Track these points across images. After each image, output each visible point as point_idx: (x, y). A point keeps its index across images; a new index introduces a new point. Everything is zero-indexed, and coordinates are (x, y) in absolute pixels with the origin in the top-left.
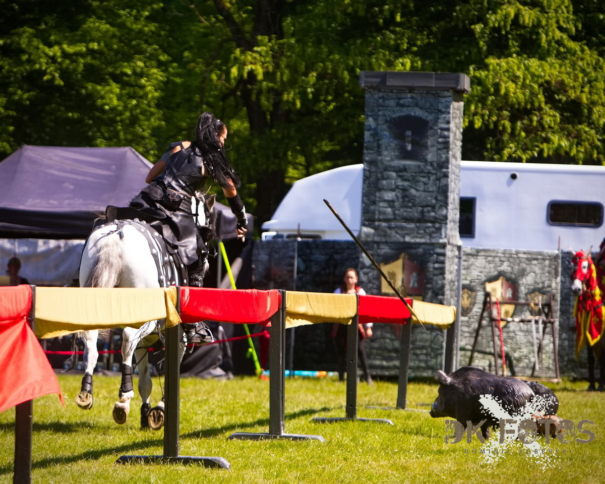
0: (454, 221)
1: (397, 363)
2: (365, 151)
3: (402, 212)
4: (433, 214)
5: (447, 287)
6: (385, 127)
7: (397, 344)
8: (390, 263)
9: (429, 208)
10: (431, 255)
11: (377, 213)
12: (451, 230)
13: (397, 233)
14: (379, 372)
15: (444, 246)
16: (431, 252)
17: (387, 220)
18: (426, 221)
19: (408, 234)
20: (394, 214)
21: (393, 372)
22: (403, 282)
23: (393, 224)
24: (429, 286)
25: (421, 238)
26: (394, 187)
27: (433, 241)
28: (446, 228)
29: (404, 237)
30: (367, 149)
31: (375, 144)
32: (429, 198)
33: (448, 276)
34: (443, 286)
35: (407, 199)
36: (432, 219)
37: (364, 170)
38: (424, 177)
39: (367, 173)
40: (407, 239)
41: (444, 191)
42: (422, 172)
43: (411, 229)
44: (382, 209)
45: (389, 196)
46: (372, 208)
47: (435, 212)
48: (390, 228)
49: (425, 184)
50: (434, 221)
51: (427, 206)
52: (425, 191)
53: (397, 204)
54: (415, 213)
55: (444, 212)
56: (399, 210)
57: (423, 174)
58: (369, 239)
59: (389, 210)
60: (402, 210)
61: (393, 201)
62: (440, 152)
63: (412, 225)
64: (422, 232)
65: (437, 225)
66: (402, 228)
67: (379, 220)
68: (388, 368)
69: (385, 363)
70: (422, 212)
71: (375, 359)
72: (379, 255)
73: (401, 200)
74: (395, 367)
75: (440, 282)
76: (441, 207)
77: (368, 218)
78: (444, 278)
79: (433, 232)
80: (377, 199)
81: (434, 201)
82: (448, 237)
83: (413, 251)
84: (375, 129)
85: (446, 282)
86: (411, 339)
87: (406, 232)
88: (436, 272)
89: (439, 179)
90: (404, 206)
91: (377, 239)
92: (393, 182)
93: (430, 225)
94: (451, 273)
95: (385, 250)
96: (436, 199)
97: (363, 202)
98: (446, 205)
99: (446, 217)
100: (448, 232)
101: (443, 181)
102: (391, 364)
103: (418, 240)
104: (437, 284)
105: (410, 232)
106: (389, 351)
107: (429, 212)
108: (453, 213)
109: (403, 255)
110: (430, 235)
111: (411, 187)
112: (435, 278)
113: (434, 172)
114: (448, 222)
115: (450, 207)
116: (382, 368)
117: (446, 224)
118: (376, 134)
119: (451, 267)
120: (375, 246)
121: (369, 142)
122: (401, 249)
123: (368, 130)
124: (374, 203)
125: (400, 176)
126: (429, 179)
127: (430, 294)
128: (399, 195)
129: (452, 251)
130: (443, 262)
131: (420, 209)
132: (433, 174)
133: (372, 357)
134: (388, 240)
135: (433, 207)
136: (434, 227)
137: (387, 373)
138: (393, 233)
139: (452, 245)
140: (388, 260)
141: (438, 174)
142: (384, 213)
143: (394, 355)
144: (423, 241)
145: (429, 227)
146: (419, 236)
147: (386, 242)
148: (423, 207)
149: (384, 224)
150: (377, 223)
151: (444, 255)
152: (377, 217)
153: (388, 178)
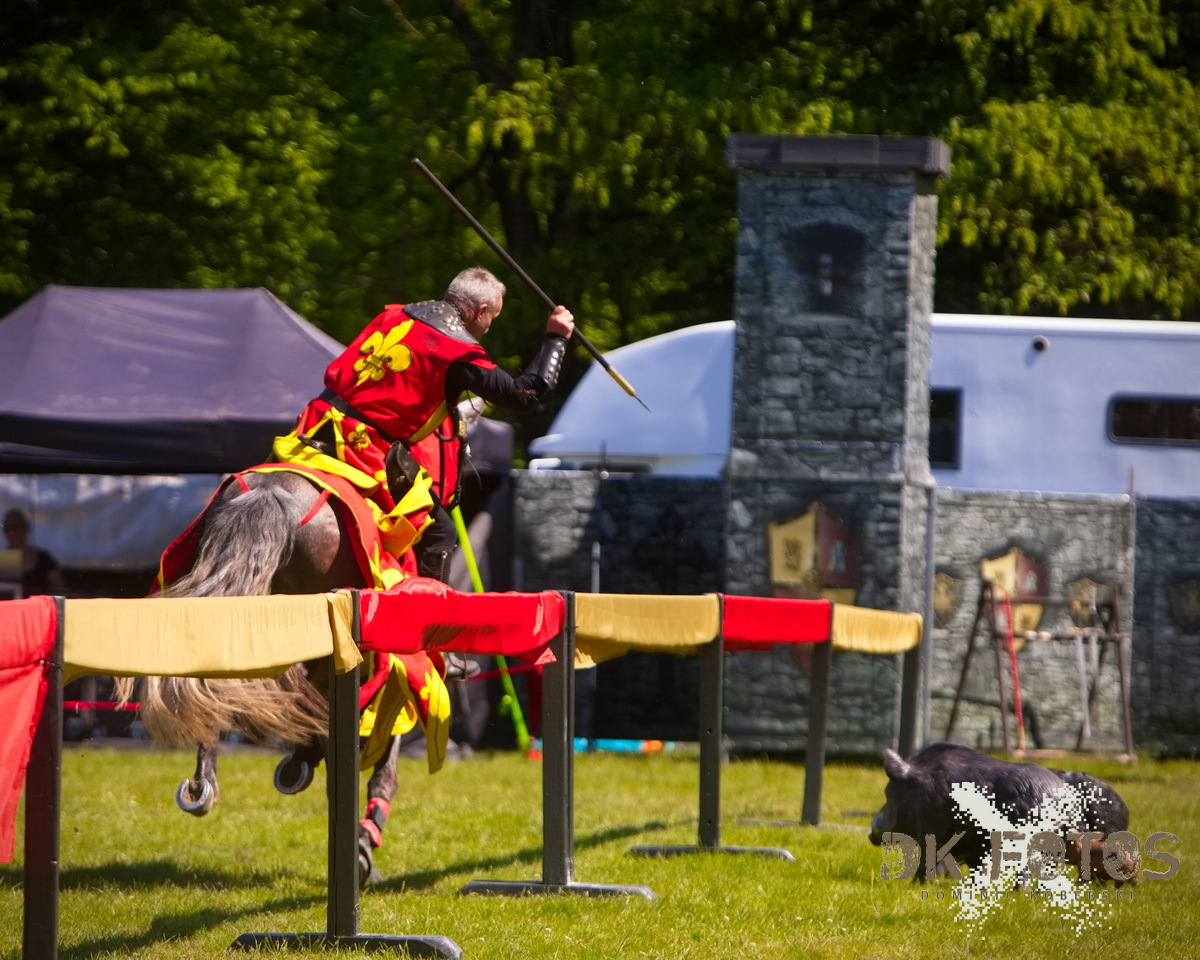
0: (918, 437)
1: (802, 724)
2: (738, 297)
3: (813, 419)
4: (875, 423)
5: (905, 571)
6: (778, 246)
7: (803, 687)
8: (790, 521)
9: (868, 412)
10: (872, 505)
11: (762, 420)
12: (913, 454)
13: (803, 461)
14: (768, 743)
15: (897, 488)
16: (873, 499)
17: (782, 436)
18: (862, 438)
19: (825, 464)
20: (797, 423)
21: (796, 744)
22: (815, 559)
23: (795, 444)
24: (868, 568)
25: (852, 470)
26: (795, 367)
27: (877, 477)
28: (902, 453)
29: (816, 469)
30: (743, 291)
31: (758, 283)
32: (868, 391)
33: (908, 549)
34: (895, 571)
35: (822, 393)
36: (874, 433)
37: (736, 334)
38: (856, 348)
39: (743, 341)
40: (824, 474)
41: (897, 377)
42: (853, 338)
43: (832, 454)
44: (773, 414)
45: (787, 386)
46: (753, 410)
47: (881, 419)
48: (789, 451)
49: (859, 362)
50: (878, 437)
51: (863, 407)
52: (859, 376)
53: (802, 403)
54: (839, 421)
55: (898, 419)
56: (806, 415)
57: (856, 343)
58: (748, 474)
59: (787, 416)
60: (813, 415)
61: (794, 398)
62: (890, 297)
63: (833, 446)
64: (853, 458)
65: (884, 446)
66: (813, 452)
67: (767, 436)
68: (785, 735)
69: (779, 725)
70: (854, 421)
71: (759, 716)
72: (766, 507)
73: (810, 394)
74: (799, 733)
75: (890, 561)
76: (891, 409)
77: (745, 431)
78: (898, 553)
79: (877, 460)
80: (764, 393)
81: (877, 397)
82: (906, 469)
83: (836, 498)
84: (758, 253)
85: (903, 560)
86: (831, 675)
87: (822, 459)
88: (882, 541)
89: (887, 353)
90: (817, 407)
91: (762, 473)
92: (795, 358)
93: (869, 444)
94: (912, 541)
95: (779, 496)
96: (882, 392)
97: (734, 399)
98: (900, 403)
99: (901, 430)
100: (908, 460)
101: (896, 356)
102: (792, 726)
103: (846, 476)
104: (884, 563)
105: (828, 460)
106: (788, 700)
107: (867, 419)
108: (916, 421)
109: (815, 506)
110: (870, 465)
111: (832, 368)
112: (881, 552)
113: (876, 337)
114: (906, 438)
115: (911, 408)
116: (773, 734)
117: (901, 443)
118: (759, 262)
119: (912, 530)
120: (759, 488)
121: (746, 277)
122: (810, 494)
123: (745, 254)
124: (756, 401)
125: (809, 347)
126: (868, 351)
127: (869, 585)
128: (808, 385)
129: (914, 497)
130: (896, 521)
131: (849, 413)
132: (875, 342)
133: (754, 712)
134: (786, 476)
135: (876, 410)
136: (877, 448)
137: (783, 745)
138: (795, 461)
139: (916, 486)
140: (784, 515)
141: (887, 341)
142: (777, 422)
143: (797, 708)
144: (854, 477)
145: (866, 450)
146: (848, 466)
147: (781, 482)
148: (855, 408)
149: (777, 444)
150: (762, 442)
151: (897, 505)
152: (762, 429)
153: (784, 351)
